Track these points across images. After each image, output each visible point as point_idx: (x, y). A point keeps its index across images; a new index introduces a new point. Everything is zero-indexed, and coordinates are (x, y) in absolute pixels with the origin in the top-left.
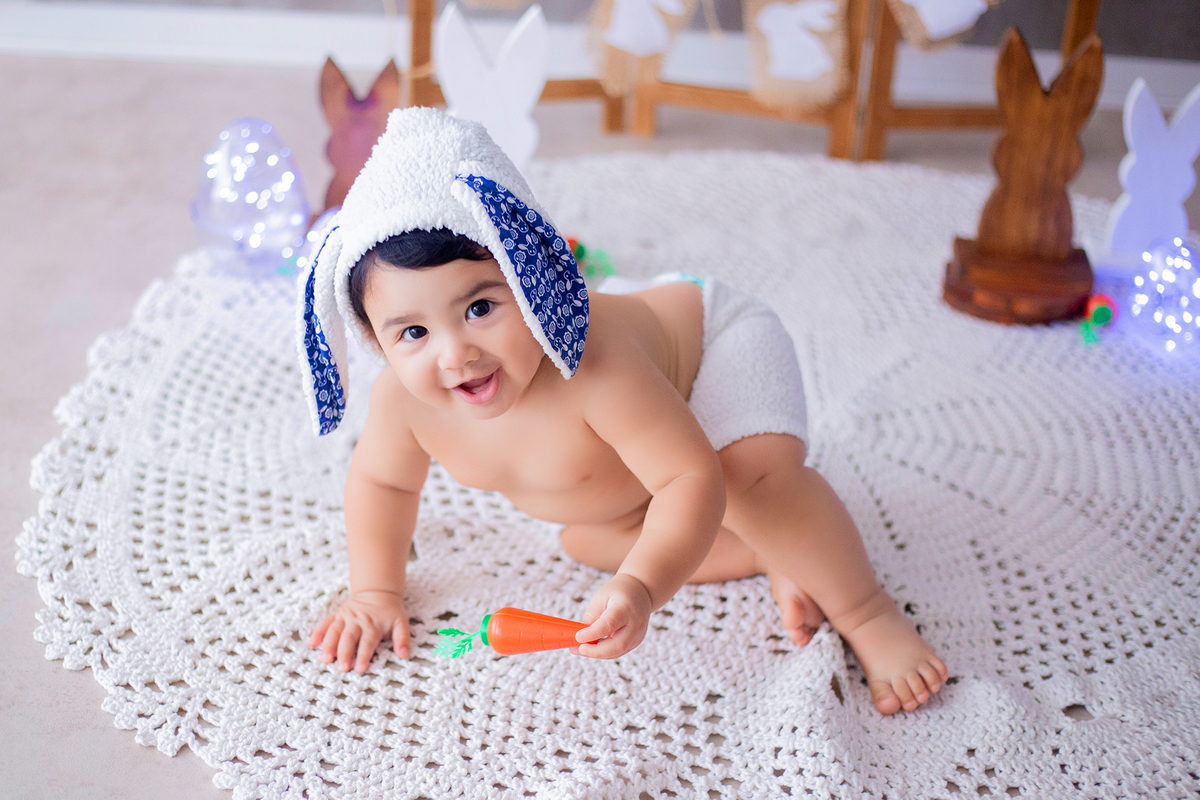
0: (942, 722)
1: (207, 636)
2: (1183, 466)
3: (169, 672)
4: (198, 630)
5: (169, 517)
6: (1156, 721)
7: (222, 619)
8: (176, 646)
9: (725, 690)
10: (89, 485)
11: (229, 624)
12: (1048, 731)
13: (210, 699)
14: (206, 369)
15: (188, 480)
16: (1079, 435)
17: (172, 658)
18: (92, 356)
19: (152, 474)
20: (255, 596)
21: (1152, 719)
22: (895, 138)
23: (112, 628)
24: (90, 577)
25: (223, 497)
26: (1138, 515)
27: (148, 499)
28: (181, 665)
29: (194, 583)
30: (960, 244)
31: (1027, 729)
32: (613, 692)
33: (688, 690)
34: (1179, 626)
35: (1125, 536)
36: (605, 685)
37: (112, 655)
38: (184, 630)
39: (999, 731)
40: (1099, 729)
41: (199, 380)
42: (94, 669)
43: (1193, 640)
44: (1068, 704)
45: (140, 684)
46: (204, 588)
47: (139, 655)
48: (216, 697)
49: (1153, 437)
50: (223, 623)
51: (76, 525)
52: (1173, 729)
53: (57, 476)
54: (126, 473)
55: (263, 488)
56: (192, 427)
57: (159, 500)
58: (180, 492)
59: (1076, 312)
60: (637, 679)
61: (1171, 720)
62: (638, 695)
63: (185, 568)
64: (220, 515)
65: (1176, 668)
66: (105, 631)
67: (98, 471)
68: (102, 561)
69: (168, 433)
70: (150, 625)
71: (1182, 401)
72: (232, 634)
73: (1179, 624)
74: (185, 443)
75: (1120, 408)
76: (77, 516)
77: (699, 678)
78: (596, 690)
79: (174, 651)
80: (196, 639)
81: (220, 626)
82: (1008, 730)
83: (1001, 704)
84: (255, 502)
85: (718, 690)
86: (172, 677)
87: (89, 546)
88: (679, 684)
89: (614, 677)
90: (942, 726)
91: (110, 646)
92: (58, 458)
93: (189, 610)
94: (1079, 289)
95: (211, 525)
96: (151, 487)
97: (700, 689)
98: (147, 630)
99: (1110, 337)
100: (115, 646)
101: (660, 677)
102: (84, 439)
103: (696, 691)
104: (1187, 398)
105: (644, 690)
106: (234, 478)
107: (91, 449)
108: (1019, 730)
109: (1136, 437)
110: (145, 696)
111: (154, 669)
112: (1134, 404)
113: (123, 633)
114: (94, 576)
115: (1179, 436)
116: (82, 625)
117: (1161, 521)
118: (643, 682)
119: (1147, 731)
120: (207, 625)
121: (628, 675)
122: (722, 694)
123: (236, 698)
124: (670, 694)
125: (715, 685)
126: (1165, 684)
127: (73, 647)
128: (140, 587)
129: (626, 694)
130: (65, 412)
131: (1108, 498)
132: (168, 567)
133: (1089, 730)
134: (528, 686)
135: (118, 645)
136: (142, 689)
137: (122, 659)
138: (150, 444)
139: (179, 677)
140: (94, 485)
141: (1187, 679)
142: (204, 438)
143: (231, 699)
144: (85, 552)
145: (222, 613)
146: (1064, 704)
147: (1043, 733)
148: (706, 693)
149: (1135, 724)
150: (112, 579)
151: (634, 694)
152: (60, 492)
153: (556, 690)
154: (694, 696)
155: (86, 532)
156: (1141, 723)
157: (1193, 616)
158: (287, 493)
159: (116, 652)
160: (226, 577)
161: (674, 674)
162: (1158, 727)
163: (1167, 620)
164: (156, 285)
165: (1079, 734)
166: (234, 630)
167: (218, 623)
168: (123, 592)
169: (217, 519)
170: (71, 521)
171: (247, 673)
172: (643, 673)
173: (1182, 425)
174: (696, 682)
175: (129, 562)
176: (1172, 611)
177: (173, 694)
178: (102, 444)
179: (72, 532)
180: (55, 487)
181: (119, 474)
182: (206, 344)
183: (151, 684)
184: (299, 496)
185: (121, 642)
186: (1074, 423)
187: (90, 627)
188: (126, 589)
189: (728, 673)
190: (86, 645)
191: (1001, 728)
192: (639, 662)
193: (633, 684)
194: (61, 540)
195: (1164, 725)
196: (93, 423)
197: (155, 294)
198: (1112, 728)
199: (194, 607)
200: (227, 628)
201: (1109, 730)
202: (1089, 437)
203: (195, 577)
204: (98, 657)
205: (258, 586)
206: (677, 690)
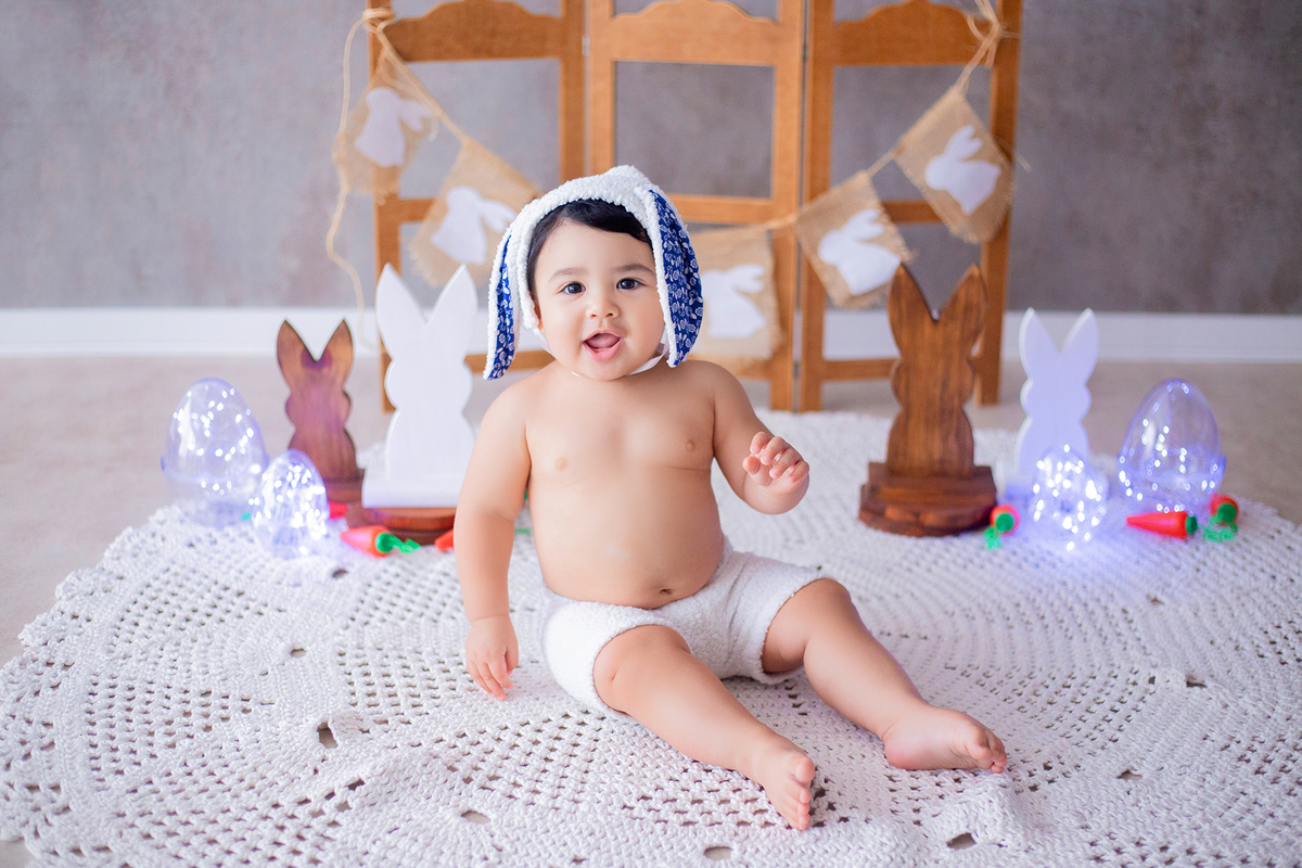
0: (826, 856)
1: (137, 810)
2: (1076, 642)
3: (95, 840)
4: (129, 806)
5: (118, 713)
6: (1033, 846)
7: (154, 796)
8: (107, 819)
9: (589, 854)
10: (46, 692)
11: (161, 800)
12: (927, 862)
13: (129, 862)
14: (163, 596)
15: (136, 684)
16: (980, 622)
17: (100, 829)
18: (59, 590)
19: (104, 681)
20: (189, 778)
21: (1030, 843)
22: (830, 389)
23: (51, 806)
24: (45, 765)
25: (168, 698)
26: (1030, 683)
27: (100, 701)
28: (108, 835)
29: (136, 768)
30: (873, 466)
31: (906, 859)
32: (486, 859)
33: (556, 856)
34: (1064, 770)
35: (1018, 701)
36: (478, 852)
37: (46, 827)
38: (117, 806)
39: (879, 860)
40: (976, 856)
41: (154, 605)
42: (26, 838)
43: (1075, 782)
44: (954, 836)
45: (65, 850)
46: (144, 771)
47: (70, 827)
48: (134, 861)
49: (1049, 620)
50: (155, 800)
51: (33, 724)
52: (1048, 854)
53: (16, 686)
54: (80, 680)
55: (204, 689)
56: (144, 642)
57: (110, 701)
58: (130, 694)
59: (981, 522)
60: (508, 848)
61: (1048, 845)
62: (507, 861)
63: (132, 756)
64: (165, 711)
65: (1056, 808)
66: (43, 808)
67: (55, 682)
68: (60, 752)
69: (121, 648)
70: (86, 803)
71: (1079, 589)
72: (163, 809)
73: (1065, 769)
74: (136, 655)
75: (1020, 598)
76: (34, 717)
77: (565, 845)
78: (471, 857)
79: (103, 823)
80: (127, 813)
81: (152, 803)
82: (888, 859)
83: (884, 840)
84: (196, 700)
85: (583, 854)
86: (97, 844)
87: (46, 741)
88: (546, 850)
89: (487, 846)
90: (825, 859)
91: (46, 820)
92: (17, 672)
93: (124, 790)
94: (984, 501)
95: (156, 719)
96: (102, 691)
97: (566, 854)
98: (82, 807)
99: (1013, 542)
100: (50, 820)
101: (528, 845)
102: (43, 656)
103: (562, 856)
104: (1084, 587)
105: (513, 856)
106: (179, 681)
107: (49, 664)
108: (899, 859)
109: (1033, 619)
110: (67, 859)
111: (81, 838)
112: (1033, 594)
113: (61, 810)
114: (49, 765)
115: (1074, 617)
116: (23, 804)
117: (1052, 688)
118: (513, 850)
119: (1023, 855)
120: (139, 802)
121: (500, 845)
122: (587, 857)
123: (151, 860)
124: (538, 859)
125: (579, 851)
126: (1044, 819)
127: (11, 822)
128: (89, 771)
129: (497, 860)
130: (28, 636)
131: (1003, 672)
132: (118, 755)
133: (966, 857)
134: (412, 856)
135: (53, 820)
136: (66, 853)
137: (52, 831)
138: (105, 657)
139: (103, 844)
140: (51, 691)
141: (1066, 815)
142: (154, 651)
143: (147, 861)
144: (42, 745)
145: (156, 792)
146: (949, 837)
147: (922, 864)
148: (572, 857)
149: (1013, 849)
150: (65, 765)
151: (504, 861)
152: (18, 700)
153: (436, 858)
154: (560, 860)
155: (43, 730)
156: (1018, 848)
157: (1078, 762)
158: (225, 692)
159: (50, 825)
160: (165, 764)
161: (542, 843)
162: (1035, 852)
163: (1054, 764)
164: (130, 530)
165: (956, 861)
166: (165, 806)
167: (150, 800)
168: (73, 776)
169: (162, 714)
170: (29, 722)
171: (170, 840)
172: (513, 843)
173: (1078, 608)
174: (562, 848)
175: (84, 750)
176: (1059, 757)
177: (93, 858)
178: (59, 660)
179: (29, 730)
180: (14, 695)
181: (74, 683)
182: (164, 577)
183: (77, 851)
184: (235, 693)
185: (56, 817)
186: (975, 611)
187: (30, 805)
188: (76, 774)
189: (591, 840)
190: (23, 819)
191: (881, 857)
192: (509, 834)
193: (504, 852)
194: (20, 736)
195: (1041, 850)
196: (52, 643)
197: (127, 538)
198: (989, 855)
199: (130, 787)
200: (159, 804)
201: (986, 856)
202: (990, 621)
203: (139, 764)
204: (32, 829)
205: (193, 770)
206: (545, 856)
